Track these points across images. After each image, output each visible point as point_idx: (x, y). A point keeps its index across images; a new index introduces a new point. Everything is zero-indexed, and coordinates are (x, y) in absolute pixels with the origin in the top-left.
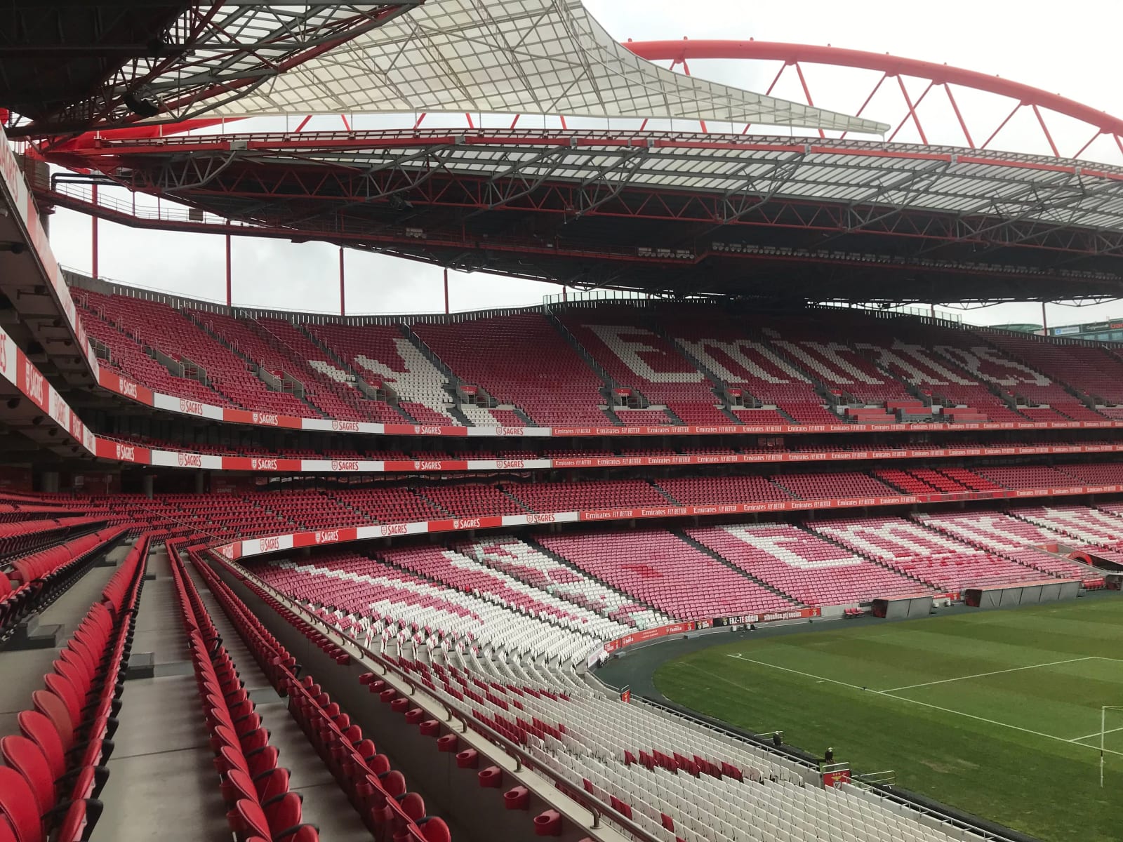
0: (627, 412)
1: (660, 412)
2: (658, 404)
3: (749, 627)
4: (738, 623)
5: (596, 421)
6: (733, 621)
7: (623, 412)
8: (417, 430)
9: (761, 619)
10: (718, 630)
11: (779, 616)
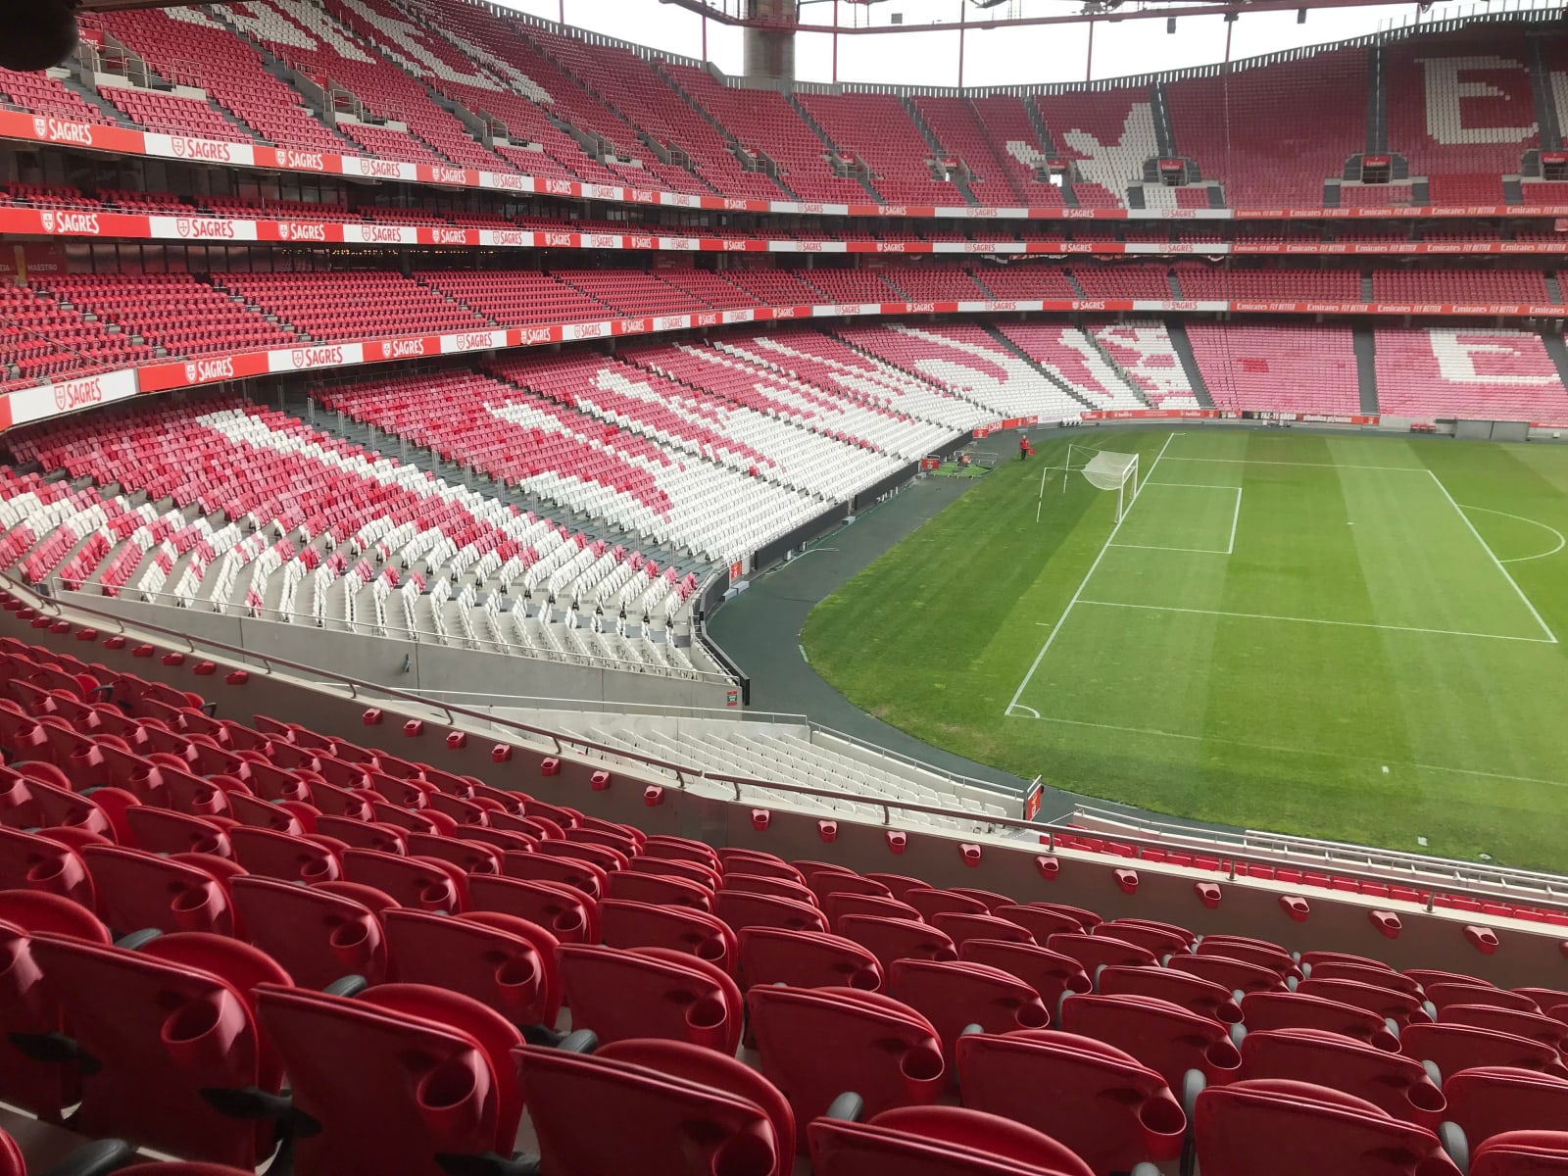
0: (1358, 189)
1: (1406, 187)
2: (1419, 175)
3: (1281, 424)
4: (1271, 419)
5: (1303, 200)
6: (1264, 416)
7: (1352, 189)
8: (1065, 214)
9: (1300, 418)
10: (1247, 422)
11: (1324, 419)
